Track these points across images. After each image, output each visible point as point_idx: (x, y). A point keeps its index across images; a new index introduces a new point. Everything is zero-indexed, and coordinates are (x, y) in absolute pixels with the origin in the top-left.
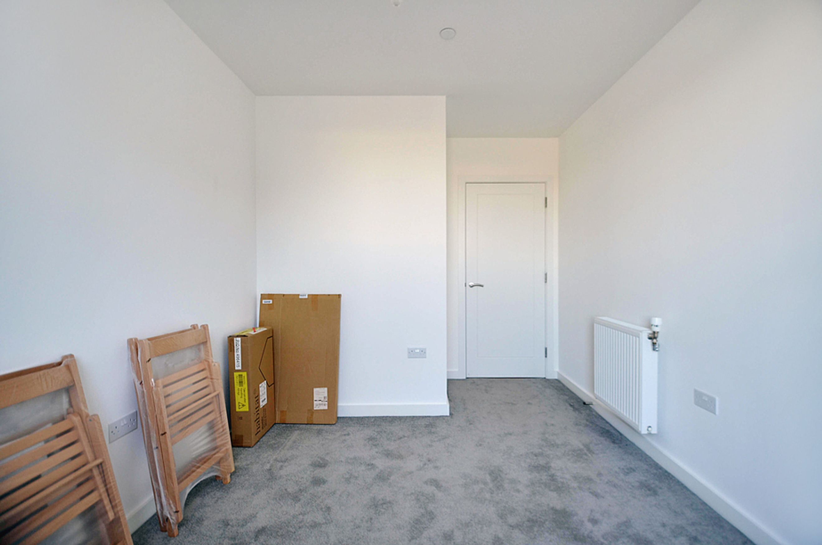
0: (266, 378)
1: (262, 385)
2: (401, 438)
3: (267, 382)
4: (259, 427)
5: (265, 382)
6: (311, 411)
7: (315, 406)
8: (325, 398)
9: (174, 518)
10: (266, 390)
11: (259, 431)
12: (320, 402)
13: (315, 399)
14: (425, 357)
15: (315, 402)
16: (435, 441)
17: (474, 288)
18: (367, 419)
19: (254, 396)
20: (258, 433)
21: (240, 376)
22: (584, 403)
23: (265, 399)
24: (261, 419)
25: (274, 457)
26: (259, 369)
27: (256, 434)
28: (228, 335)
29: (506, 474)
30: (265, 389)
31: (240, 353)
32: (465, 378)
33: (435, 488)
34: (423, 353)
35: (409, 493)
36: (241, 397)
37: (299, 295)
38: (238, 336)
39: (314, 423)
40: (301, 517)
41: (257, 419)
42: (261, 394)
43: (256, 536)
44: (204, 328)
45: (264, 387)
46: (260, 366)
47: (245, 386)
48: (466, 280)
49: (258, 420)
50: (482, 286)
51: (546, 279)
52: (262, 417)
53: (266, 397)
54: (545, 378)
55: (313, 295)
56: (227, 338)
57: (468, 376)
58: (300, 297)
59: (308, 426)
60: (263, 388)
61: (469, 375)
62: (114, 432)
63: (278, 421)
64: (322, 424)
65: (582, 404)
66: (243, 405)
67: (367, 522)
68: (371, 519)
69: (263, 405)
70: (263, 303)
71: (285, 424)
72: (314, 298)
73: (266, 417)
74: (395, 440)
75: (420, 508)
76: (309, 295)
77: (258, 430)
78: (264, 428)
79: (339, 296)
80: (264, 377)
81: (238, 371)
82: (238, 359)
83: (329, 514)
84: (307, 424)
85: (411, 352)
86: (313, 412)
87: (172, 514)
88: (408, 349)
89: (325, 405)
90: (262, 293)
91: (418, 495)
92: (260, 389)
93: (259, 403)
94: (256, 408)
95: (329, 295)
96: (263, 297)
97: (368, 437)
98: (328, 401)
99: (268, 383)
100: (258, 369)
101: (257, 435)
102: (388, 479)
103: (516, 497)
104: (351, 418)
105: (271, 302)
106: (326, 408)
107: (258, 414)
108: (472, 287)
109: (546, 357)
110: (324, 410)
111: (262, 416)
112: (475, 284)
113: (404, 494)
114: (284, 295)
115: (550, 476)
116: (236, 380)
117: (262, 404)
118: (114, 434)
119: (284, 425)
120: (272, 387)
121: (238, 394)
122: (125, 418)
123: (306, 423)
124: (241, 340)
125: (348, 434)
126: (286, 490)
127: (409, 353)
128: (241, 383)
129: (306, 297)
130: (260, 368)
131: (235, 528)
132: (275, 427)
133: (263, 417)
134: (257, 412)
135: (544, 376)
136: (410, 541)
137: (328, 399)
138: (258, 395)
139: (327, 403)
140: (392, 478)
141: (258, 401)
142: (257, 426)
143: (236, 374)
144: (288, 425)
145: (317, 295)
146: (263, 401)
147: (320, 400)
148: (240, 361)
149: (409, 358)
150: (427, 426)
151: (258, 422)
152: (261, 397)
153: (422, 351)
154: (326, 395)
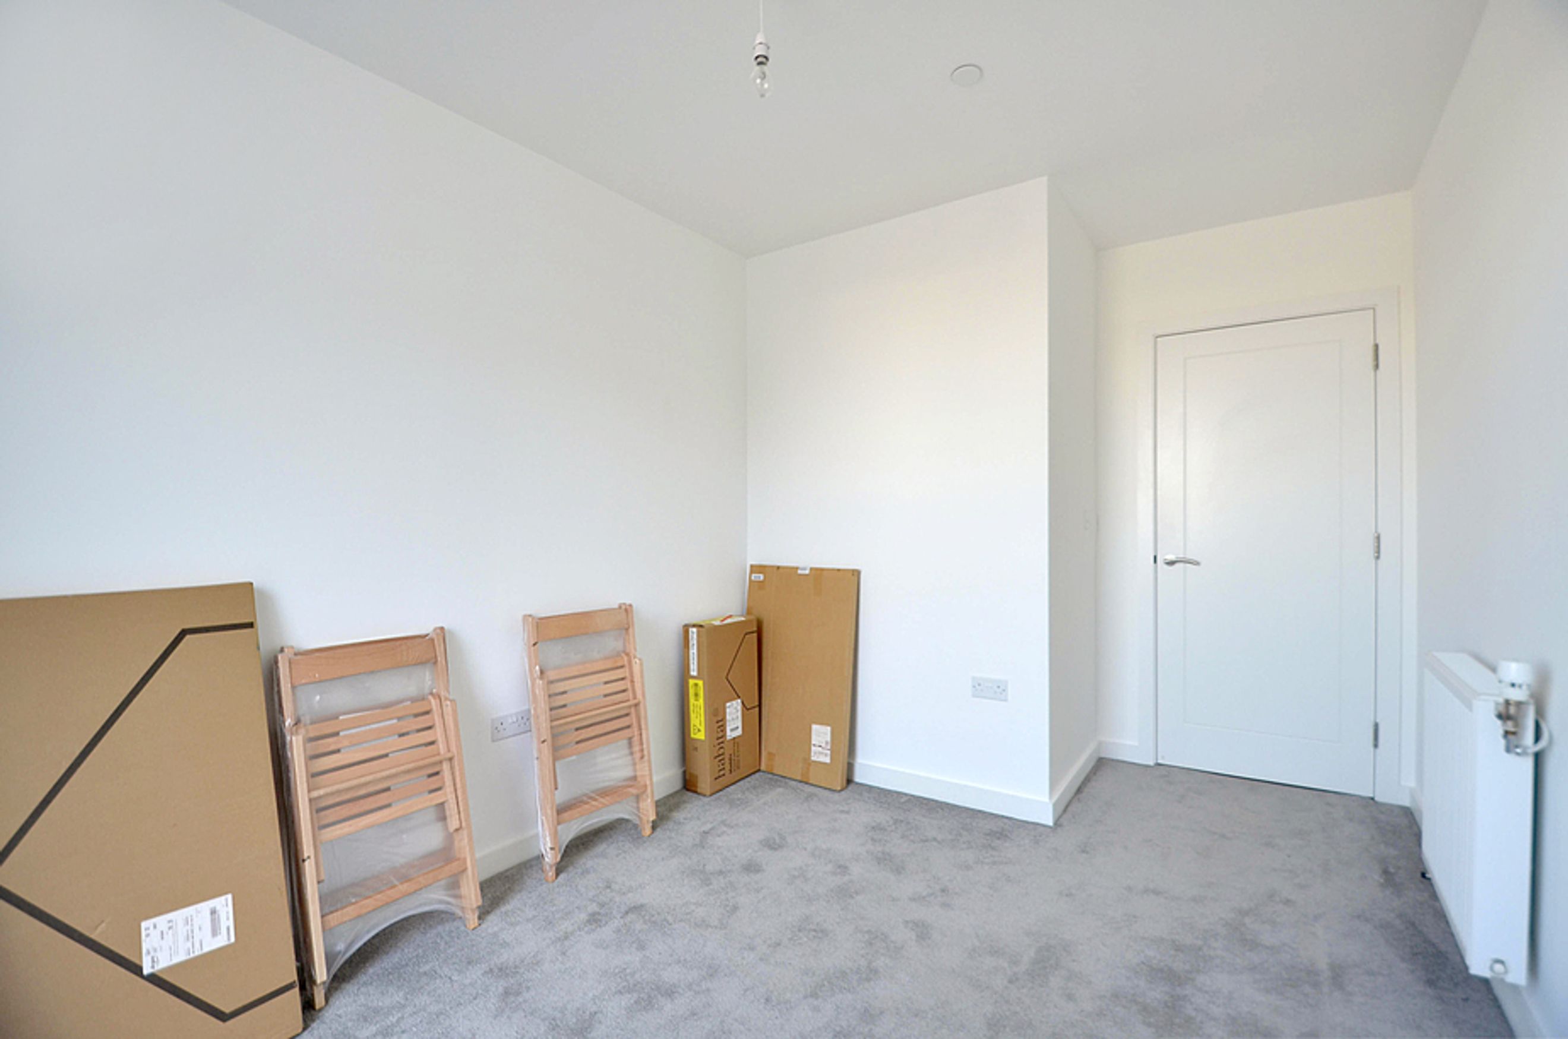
0: (740, 695)
1: (732, 705)
2: (926, 841)
3: (743, 703)
4: (724, 769)
5: (739, 701)
6: (807, 762)
7: (812, 754)
8: (827, 743)
9: (549, 856)
10: (740, 714)
11: (724, 775)
12: (820, 749)
13: (813, 742)
14: (1006, 700)
15: (813, 748)
16: (982, 863)
17: (1177, 565)
18: (895, 795)
19: (717, 721)
20: (720, 777)
21: (696, 685)
22: (1423, 875)
23: (737, 728)
24: (727, 757)
25: (725, 817)
26: (728, 680)
27: (716, 779)
28: (683, 624)
29: (1074, 961)
30: (737, 711)
31: (695, 651)
32: (1151, 763)
33: (914, 937)
34: (1000, 690)
35: (866, 929)
36: (697, 717)
37: (797, 568)
38: (694, 626)
39: (811, 782)
40: (693, 907)
41: (719, 755)
42: (728, 717)
43: (627, 913)
44: (626, 610)
45: (736, 708)
46: (727, 675)
47: (701, 701)
48: (1156, 550)
49: (720, 758)
50: (1197, 563)
51: (1378, 551)
52: (731, 755)
53: (740, 724)
54: (1372, 799)
55: (817, 569)
56: (681, 628)
57: (1160, 761)
58: (800, 572)
59: (800, 785)
60: (734, 712)
61: (1163, 758)
62: (499, 729)
63: (763, 768)
64: (820, 787)
65: (1419, 875)
66: (699, 730)
67: (769, 946)
68: (779, 944)
69: (734, 736)
70: (753, 578)
71: (772, 773)
72: (818, 573)
73: (738, 756)
74: (913, 842)
75: (863, 956)
76: (811, 569)
77: (722, 773)
78: (733, 773)
79: (856, 573)
80: (736, 692)
81: (693, 677)
82: (693, 659)
83: (729, 916)
84: (801, 782)
85: (977, 687)
86: (809, 765)
87: (548, 850)
88: (974, 678)
89: (826, 755)
90: (754, 563)
91: (877, 937)
92: (728, 710)
93: (724, 731)
94: (718, 739)
95: (839, 570)
96: (755, 569)
97: (874, 824)
98: (832, 750)
99: (746, 705)
100: (726, 680)
101: (718, 780)
102: (852, 897)
103: (1056, 1006)
104: (870, 788)
105: (762, 577)
106: (828, 760)
107: (722, 748)
108: (1171, 563)
109: (1376, 746)
110: (825, 764)
111: (731, 752)
112: (1177, 558)
113: (856, 928)
114: (778, 568)
115: (1172, 996)
116: (692, 692)
117: (730, 735)
118: (499, 731)
119: (770, 776)
120: (756, 711)
121: (694, 711)
122: (517, 714)
123: (799, 778)
124: (698, 632)
125: (848, 812)
126: (704, 865)
127: (974, 687)
128: (696, 695)
129: (807, 572)
130: (729, 678)
131: (614, 894)
132: (757, 775)
133: (733, 755)
134: (719, 744)
135: (1371, 795)
136: (805, 997)
137: (832, 747)
138: (723, 719)
139: (829, 752)
140: (859, 898)
141: (722, 728)
142: (719, 766)
143: (691, 682)
144: (776, 777)
145: (822, 570)
146: (732, 730)
147: (820, 746)
148: (696, 663)
149: (974, 696)
150: (991, 834)
151: (720, 761)
152: (728, 724)
153: (999, 687)
154: (829, 739)
